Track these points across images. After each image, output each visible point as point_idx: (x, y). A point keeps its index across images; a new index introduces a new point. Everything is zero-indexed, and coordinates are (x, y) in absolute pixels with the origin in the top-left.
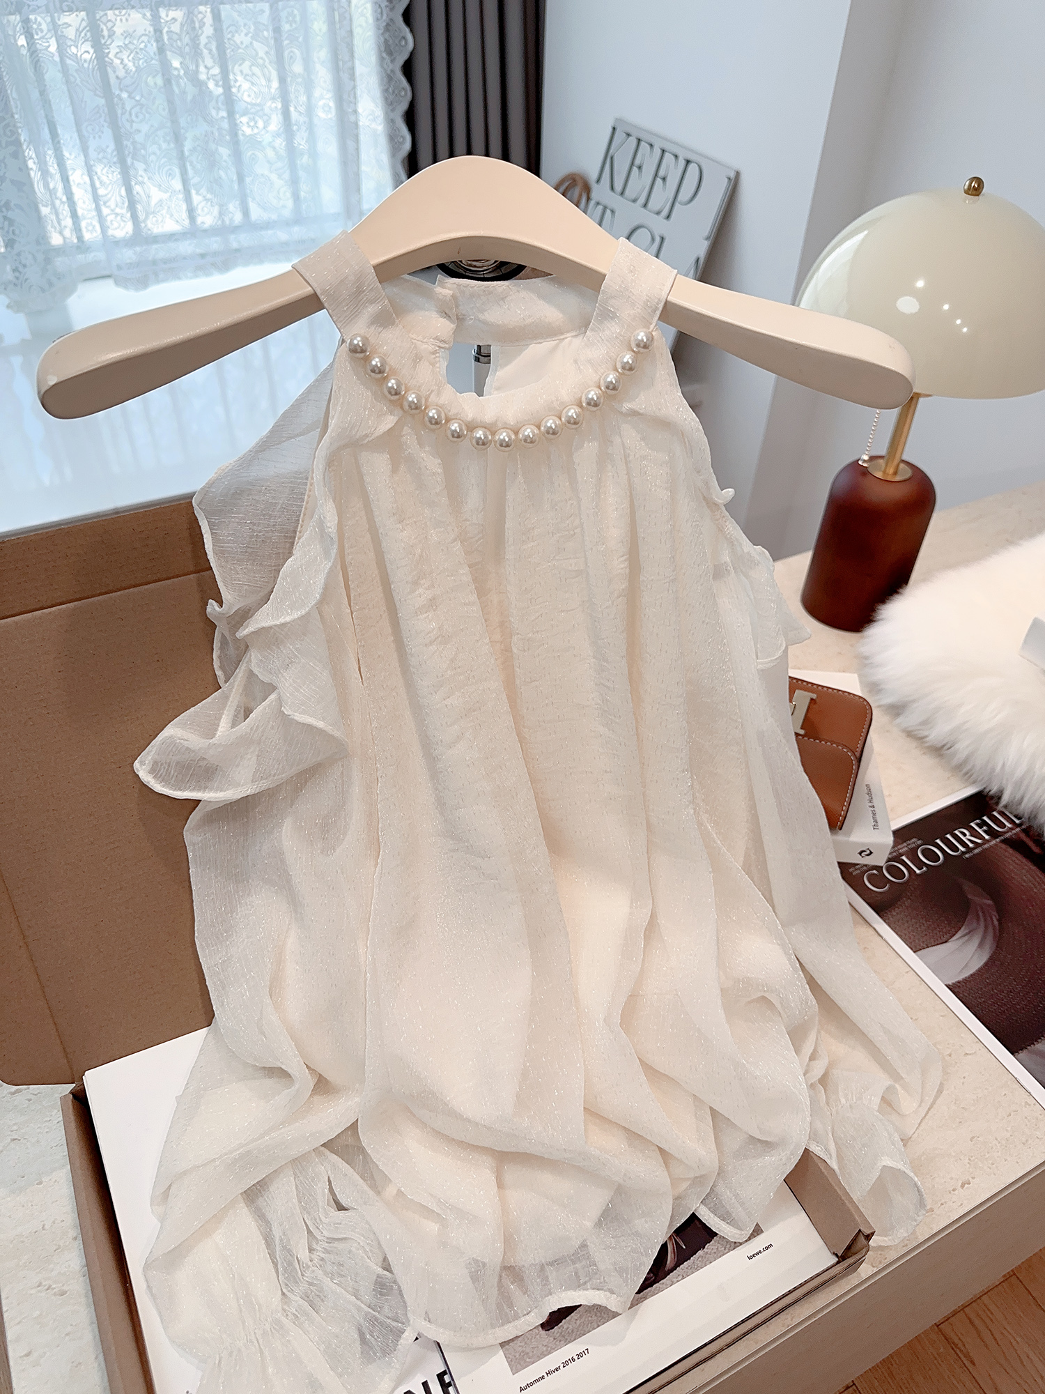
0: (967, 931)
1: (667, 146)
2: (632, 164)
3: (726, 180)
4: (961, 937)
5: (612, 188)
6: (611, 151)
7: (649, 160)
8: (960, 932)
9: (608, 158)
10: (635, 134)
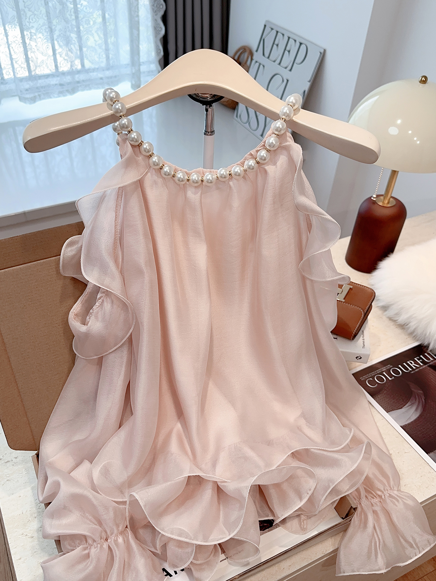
0: (410, 404)
1: (290, 36)
2: (274, 43)
3: (319, 53)
4: (407, 407)
5: (264, 55)
6: (263, 37)
7: (282, 41)
8: (407, 404)
9: (262, 40)
10: (276, 29)
